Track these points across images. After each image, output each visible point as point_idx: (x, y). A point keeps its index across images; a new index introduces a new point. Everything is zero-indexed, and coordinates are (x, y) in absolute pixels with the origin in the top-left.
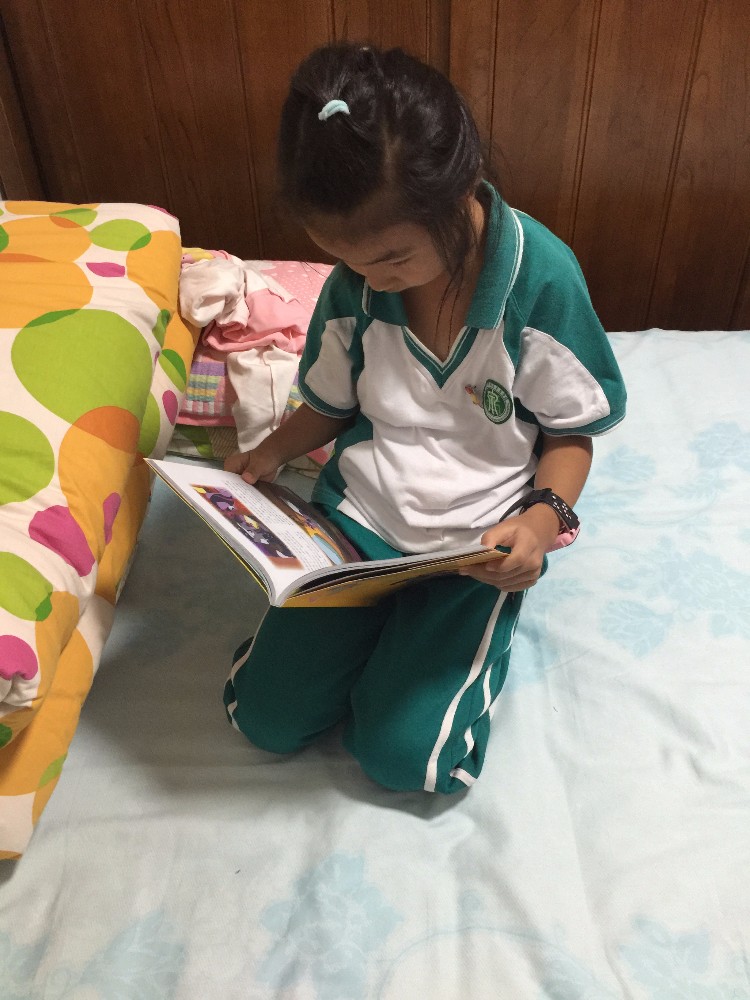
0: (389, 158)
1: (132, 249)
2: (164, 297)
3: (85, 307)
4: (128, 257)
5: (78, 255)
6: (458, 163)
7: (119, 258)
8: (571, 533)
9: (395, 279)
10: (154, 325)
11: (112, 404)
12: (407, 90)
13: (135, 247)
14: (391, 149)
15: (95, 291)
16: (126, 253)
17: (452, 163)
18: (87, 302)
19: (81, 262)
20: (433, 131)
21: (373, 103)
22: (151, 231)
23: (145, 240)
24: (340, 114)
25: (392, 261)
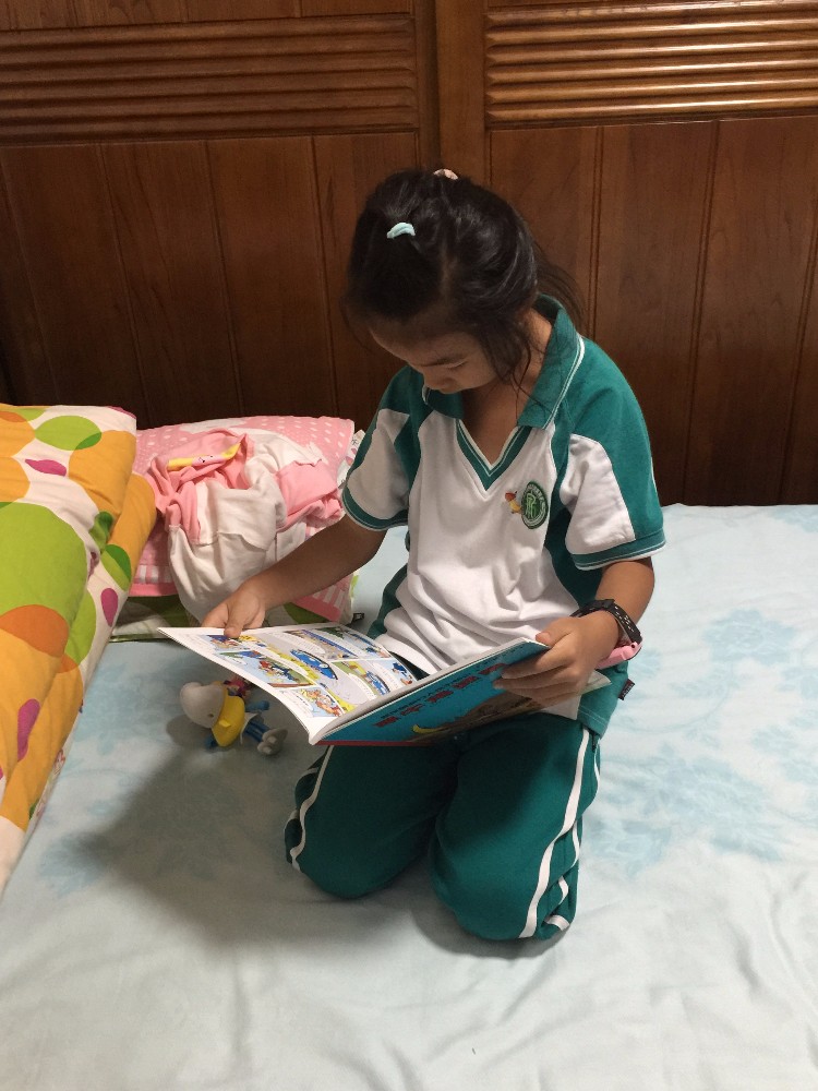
0: (446, 276)
1: (77, 448)
2: (106, 499)
3: (19, 501)
4: (72, 457)
5: (17, 450)
6: (510, 283)
7: (63, 457)
8: (633, 647)
9: (449, 380)
10: (91, 527)
11: (38, 603)
12: (469, 217)
13: (81, 446)
14: (448, 269)
15: (31, 485)
16: (71, 452)
17: (504, 284)
18: (21, 497)
19: (20, 457)
20: (489, 255)
21: (437, 227)
22: (102, 430)
23: (94, 438)
24: (405, 235)
25: (446, 366)
